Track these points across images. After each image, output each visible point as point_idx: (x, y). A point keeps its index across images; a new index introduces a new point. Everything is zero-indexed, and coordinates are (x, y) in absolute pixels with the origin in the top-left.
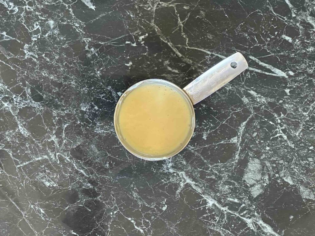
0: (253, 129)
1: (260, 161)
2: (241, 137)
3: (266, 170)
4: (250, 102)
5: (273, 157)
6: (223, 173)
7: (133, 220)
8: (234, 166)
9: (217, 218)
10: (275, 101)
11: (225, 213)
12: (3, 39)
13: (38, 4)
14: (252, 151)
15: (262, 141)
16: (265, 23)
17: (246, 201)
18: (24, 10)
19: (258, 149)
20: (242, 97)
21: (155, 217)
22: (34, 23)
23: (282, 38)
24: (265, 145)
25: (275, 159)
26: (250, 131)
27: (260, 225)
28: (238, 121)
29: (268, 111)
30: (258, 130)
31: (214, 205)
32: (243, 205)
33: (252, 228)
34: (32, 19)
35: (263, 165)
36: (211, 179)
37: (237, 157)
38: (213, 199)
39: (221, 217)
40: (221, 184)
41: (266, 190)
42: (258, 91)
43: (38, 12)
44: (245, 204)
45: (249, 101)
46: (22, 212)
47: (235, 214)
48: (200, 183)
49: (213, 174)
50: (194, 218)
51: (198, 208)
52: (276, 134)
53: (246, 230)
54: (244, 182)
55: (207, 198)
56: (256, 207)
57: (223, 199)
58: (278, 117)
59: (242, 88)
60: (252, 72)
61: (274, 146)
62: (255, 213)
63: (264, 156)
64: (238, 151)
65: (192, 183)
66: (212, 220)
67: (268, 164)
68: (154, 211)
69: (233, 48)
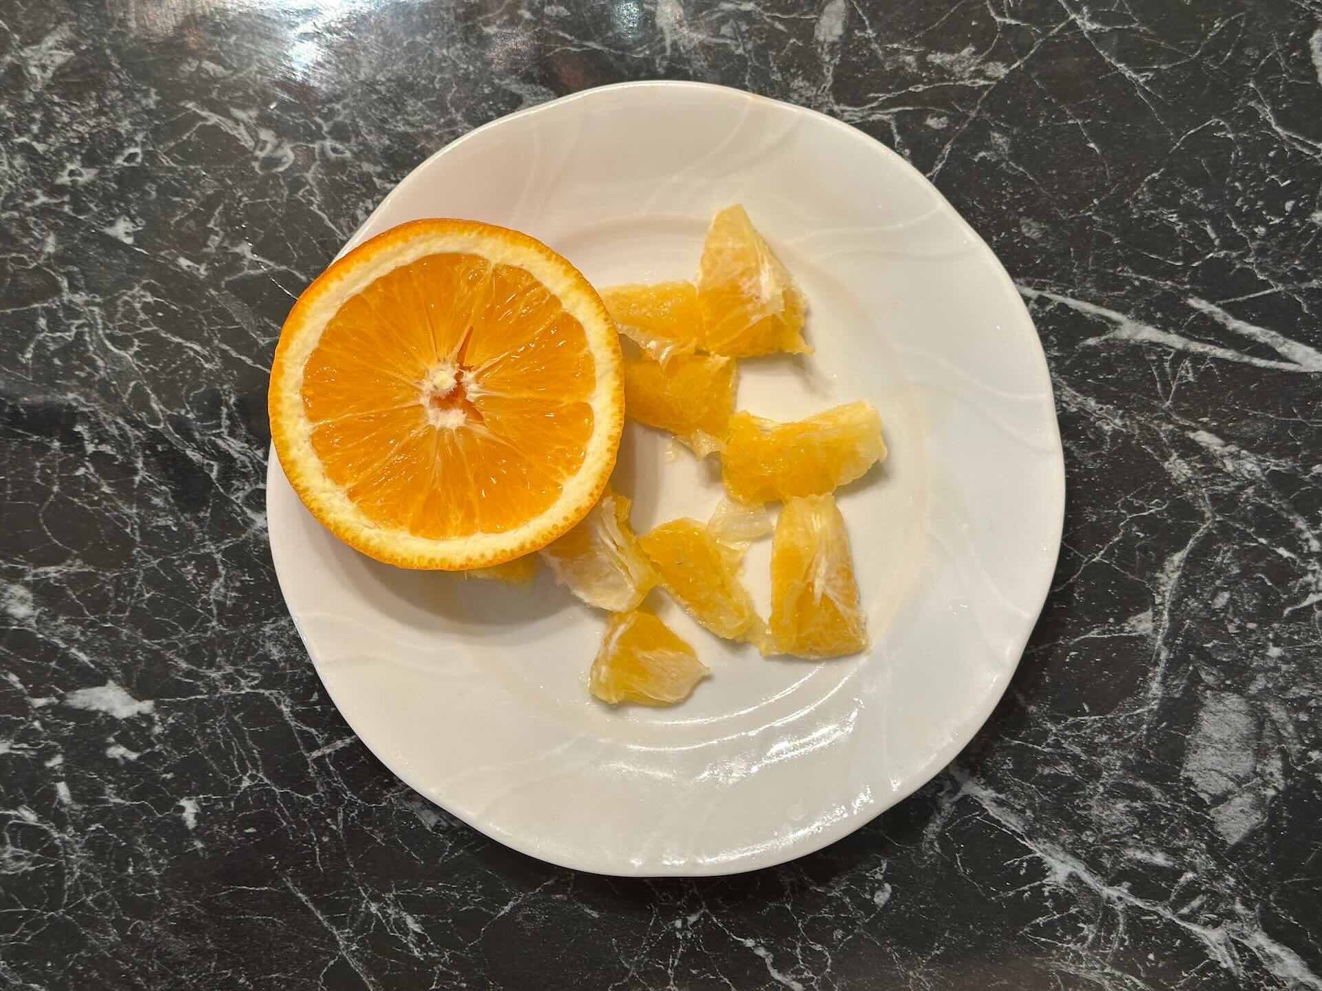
0: (1212, 578)
1: (1247, 702)
2: (1166, 613)
3: (1271, 737)
4: (1196, 477)
5: (1295, 684)
6: (1103, 754)
7: (763, 945)
8: (1145, 726)
9: (1089, 931)
10: (1294, 468)
11: (1120, 907)
12: (241, 269)
13: (370, 132)
14: (1214, 663)
15: (1251, 626)
16: (1242, 167)
17: (1198, 861)
18: (317, 157)
19: (1234, 654)
20: (1165, 457)
21: (848, 932)
22: (356, 205)
23: (1313, 225)
24: (1263, 638)
25: (1305, 693)
26: (1201, 589)
27: (1255, 950)
28: (1154, 550)
29: (1271, 505)
30: (1232, 584)
31: (1073, 877)
32: (1190, 875)
33: (1226, 962)
34: (350, 189)
35: (1260, 717)
36: (1059, 778)
37: (1155, 688)
38: (1069, 857)
39: (1101, 925)
40: (1096, 797)
41: (1273, 816)
42: (1226, 432)
43: (369, 161)
44: (1194, 870)
45: (1195, 473)
46: (335, 932)
47: (1155, 913)
48: (1015, 796)
49: (1064, 757)
50: (998, 932)
51: (1011, 894)
52: (1306, 595)
53: (1202, 972)
54: (1186, 784)
55: (1044, 851)
56: (1238, 883)
57: (1108, 851)
58: (1308, 529)
59: (1164, 424)
60: (1198, 358)
61: (1299, 642)
62: (1234, 904)
63: (1260, 683)
64: (1156, 664)
65: (984, 793)
66: (1069, 938)
67: (1278, 713)
68: (843, 907)
69: (1122, 271)
